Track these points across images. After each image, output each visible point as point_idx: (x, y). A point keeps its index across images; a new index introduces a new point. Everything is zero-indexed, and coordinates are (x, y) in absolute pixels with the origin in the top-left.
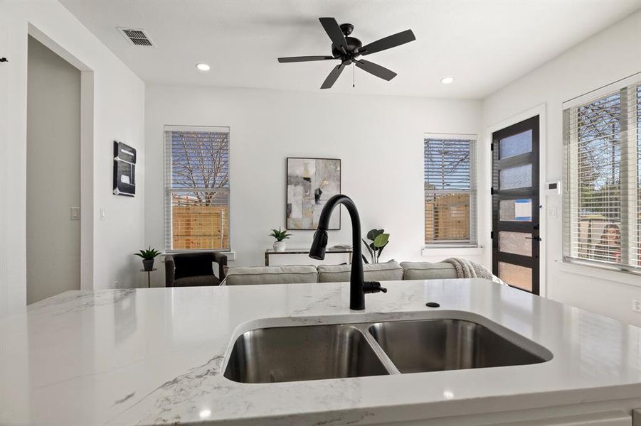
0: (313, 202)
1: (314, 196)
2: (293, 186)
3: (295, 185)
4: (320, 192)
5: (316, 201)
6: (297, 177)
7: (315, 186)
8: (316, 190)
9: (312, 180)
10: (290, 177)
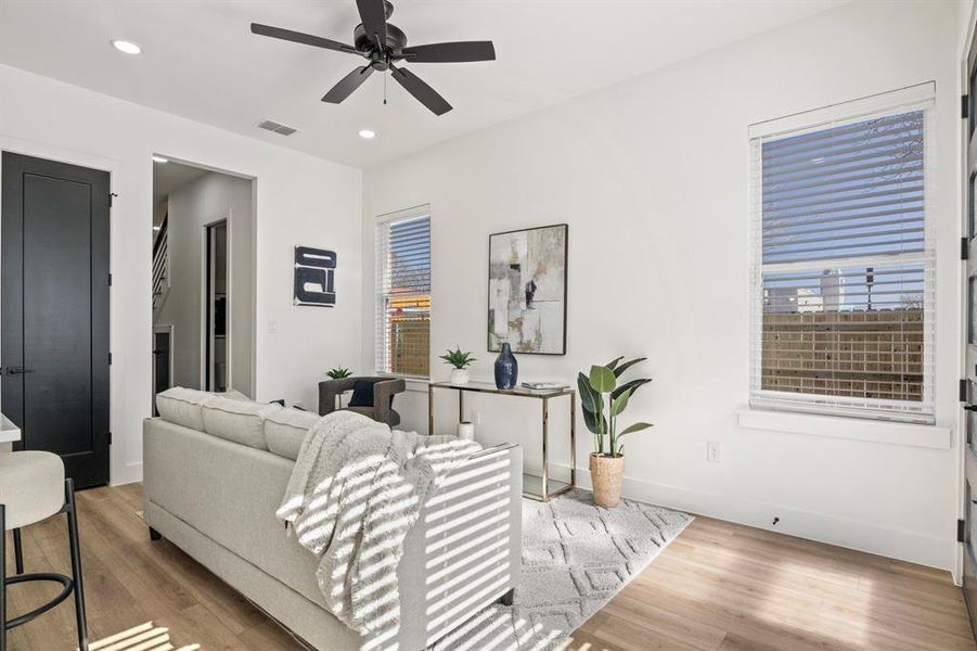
0: (523, 304)
1: (524, 295)
2: (496, 280)
3: (500, 279)
4: (534, 287)
5: (528, 303)
6: (502, 264)
7: (526, 276)
8: (528, 285)
9: (523, 268)
10: (496, 265)
